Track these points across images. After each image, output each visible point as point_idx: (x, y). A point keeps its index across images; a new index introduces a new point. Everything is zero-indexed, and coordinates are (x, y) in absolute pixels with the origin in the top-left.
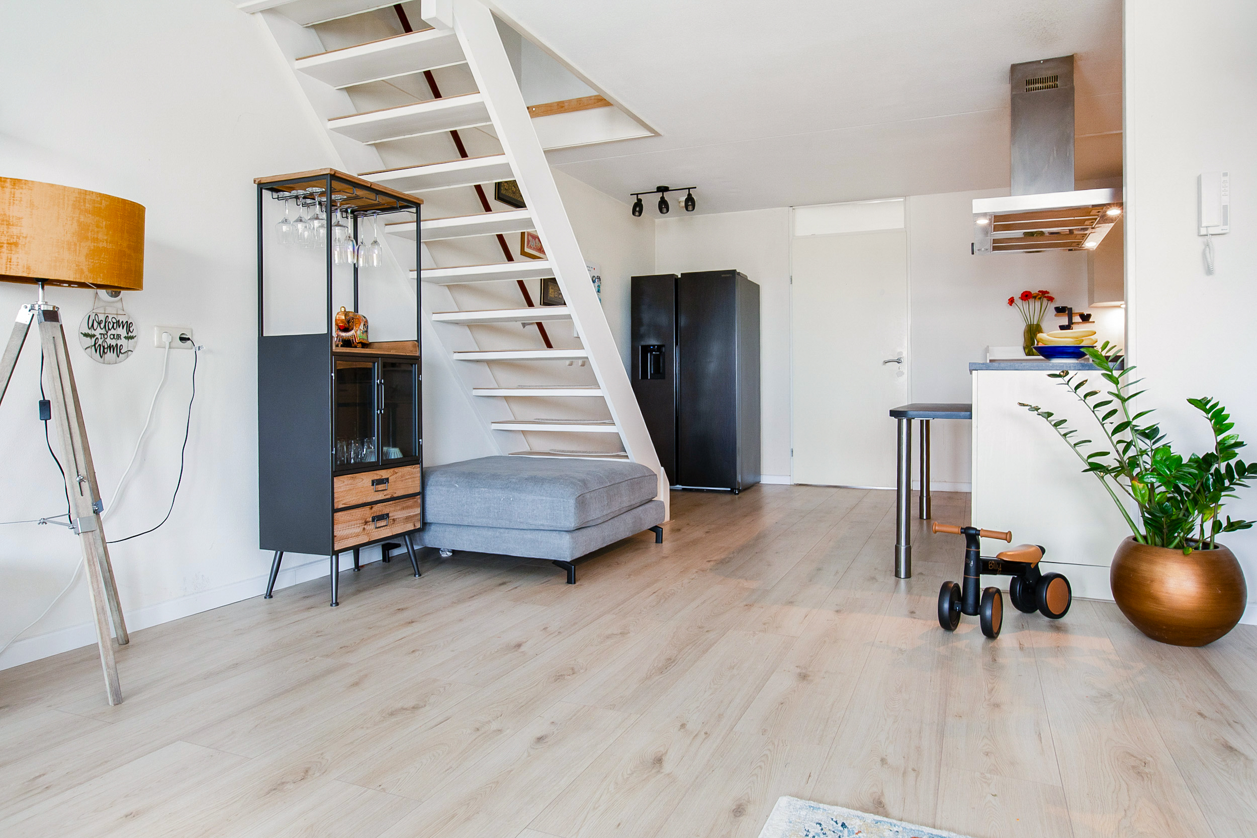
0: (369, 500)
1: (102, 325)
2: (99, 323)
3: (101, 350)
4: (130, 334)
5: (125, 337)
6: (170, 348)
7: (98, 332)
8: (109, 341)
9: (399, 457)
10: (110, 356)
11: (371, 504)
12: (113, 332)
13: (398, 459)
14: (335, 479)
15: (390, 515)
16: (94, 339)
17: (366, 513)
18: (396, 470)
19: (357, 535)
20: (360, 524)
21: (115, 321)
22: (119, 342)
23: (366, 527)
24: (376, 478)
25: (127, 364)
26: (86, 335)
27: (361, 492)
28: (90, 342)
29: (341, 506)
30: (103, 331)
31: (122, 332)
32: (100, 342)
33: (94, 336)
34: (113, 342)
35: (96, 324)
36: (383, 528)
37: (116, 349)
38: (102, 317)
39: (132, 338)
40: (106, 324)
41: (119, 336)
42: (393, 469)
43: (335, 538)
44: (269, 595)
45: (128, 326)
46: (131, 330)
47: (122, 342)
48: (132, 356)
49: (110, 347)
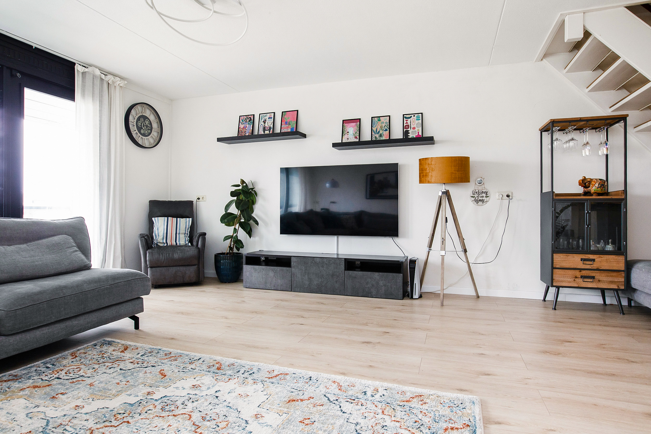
0: (579, 267)
1: (477, 193)
2: (476, 193)
3: (477, 201)
4: (487, 195)
5: (485, 197)
6: (501, 199)
7: (476, 196)
8: (480, 198)
9: (612, 250)
10: (480, 203)
11: (580, 270)
12: (481, 195)
13: (609, 251)
14: (554, 255)
15: (595, 277)
16: (474, 198)
17: (578, 273)
18: (601, 256)
19: (569, 282)
20: (571, 277)
21: (481, 191)
22: (483, 199)
23: (576, 279)
24: (584, 257)
25: (486, 206)
26: (472, 197)
27: (572, 263)
28: (473, 199)
29: (558, 267)
30: (478, 195)
31: (484, 195)
32: (477, 199)
33: (475, 197)
34: (481, 199)
35: (475, 193)
36: (590, 283)
37: (482, 201)
38: (477, 191)
39: (488, 197)
40: (478, 193)
41: (483, 197)
42: (599, 255)
43: (554, 280)
44: (544, 300)
45: (486, 193)
46: (487, 194)
47: (484, 198)
48: (488, 203)
49: (480, 200)
